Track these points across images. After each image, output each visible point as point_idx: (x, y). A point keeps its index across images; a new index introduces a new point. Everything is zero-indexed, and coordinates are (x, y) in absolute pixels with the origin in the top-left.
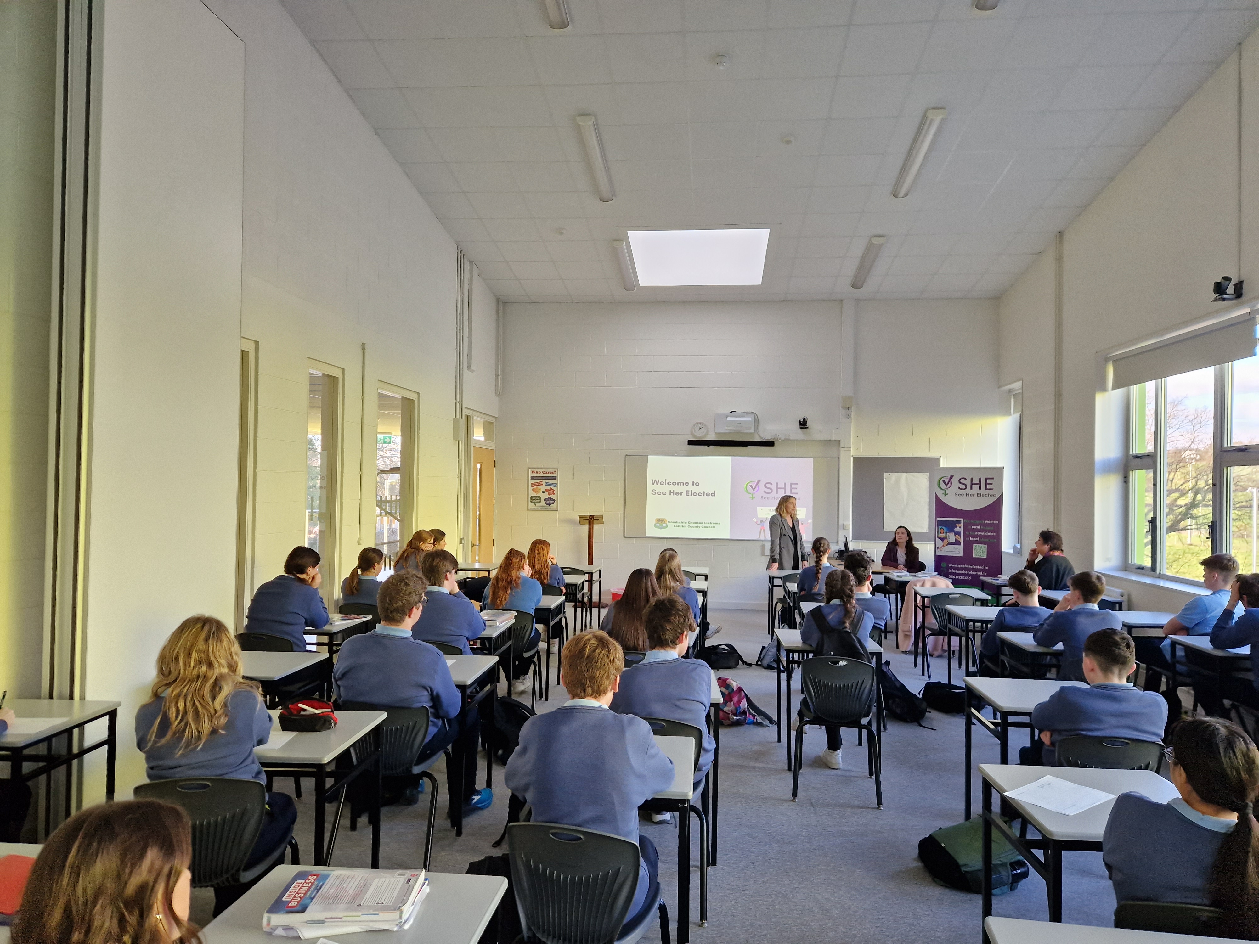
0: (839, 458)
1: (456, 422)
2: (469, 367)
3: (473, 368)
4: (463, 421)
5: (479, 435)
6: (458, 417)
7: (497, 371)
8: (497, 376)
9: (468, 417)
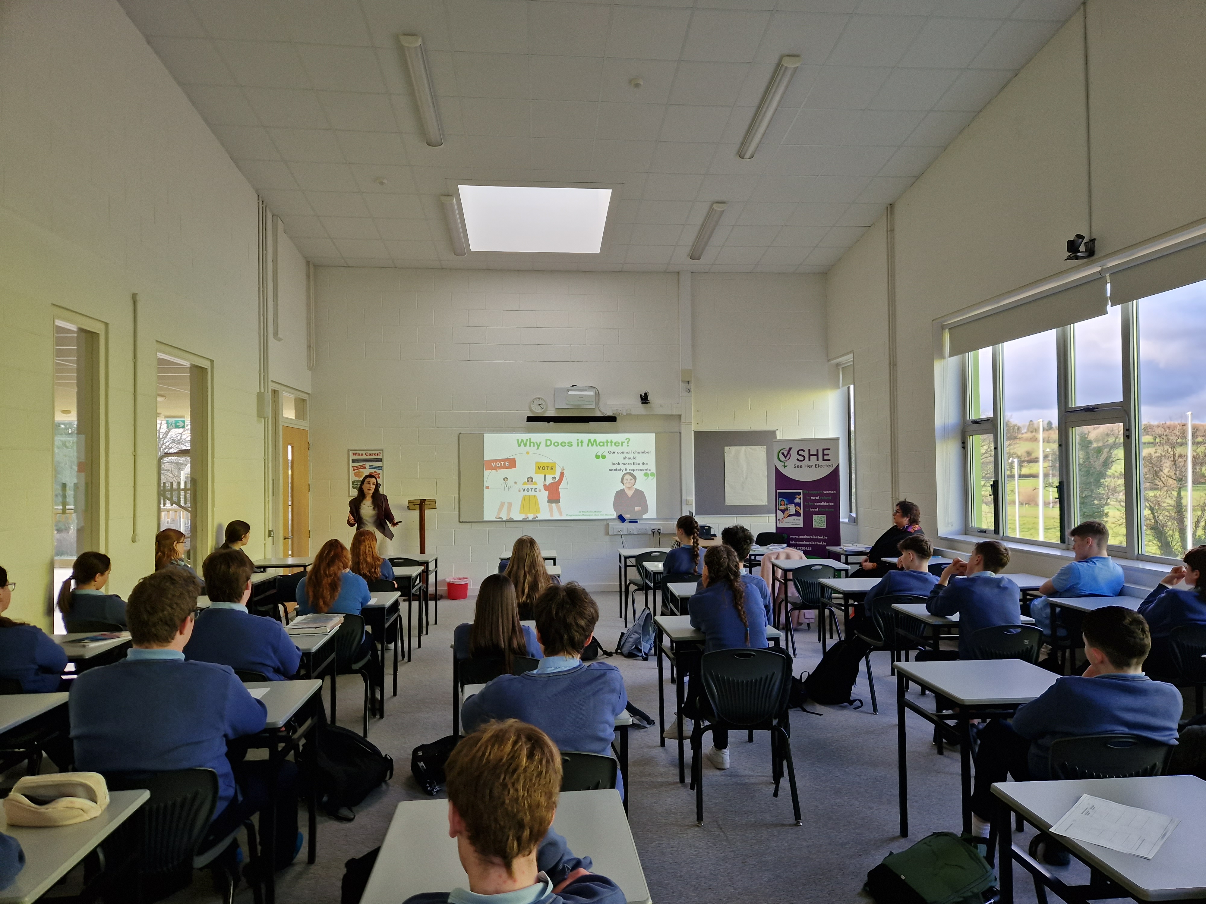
0: (680, 433)
1: (260, 397)
2: (276, 334)
3: (280, 335)
4: (269, 396)
5: (289, 413)
6: (262, 391)
7: (309, 341)
8: (309, 347)
9: (275, 392)
